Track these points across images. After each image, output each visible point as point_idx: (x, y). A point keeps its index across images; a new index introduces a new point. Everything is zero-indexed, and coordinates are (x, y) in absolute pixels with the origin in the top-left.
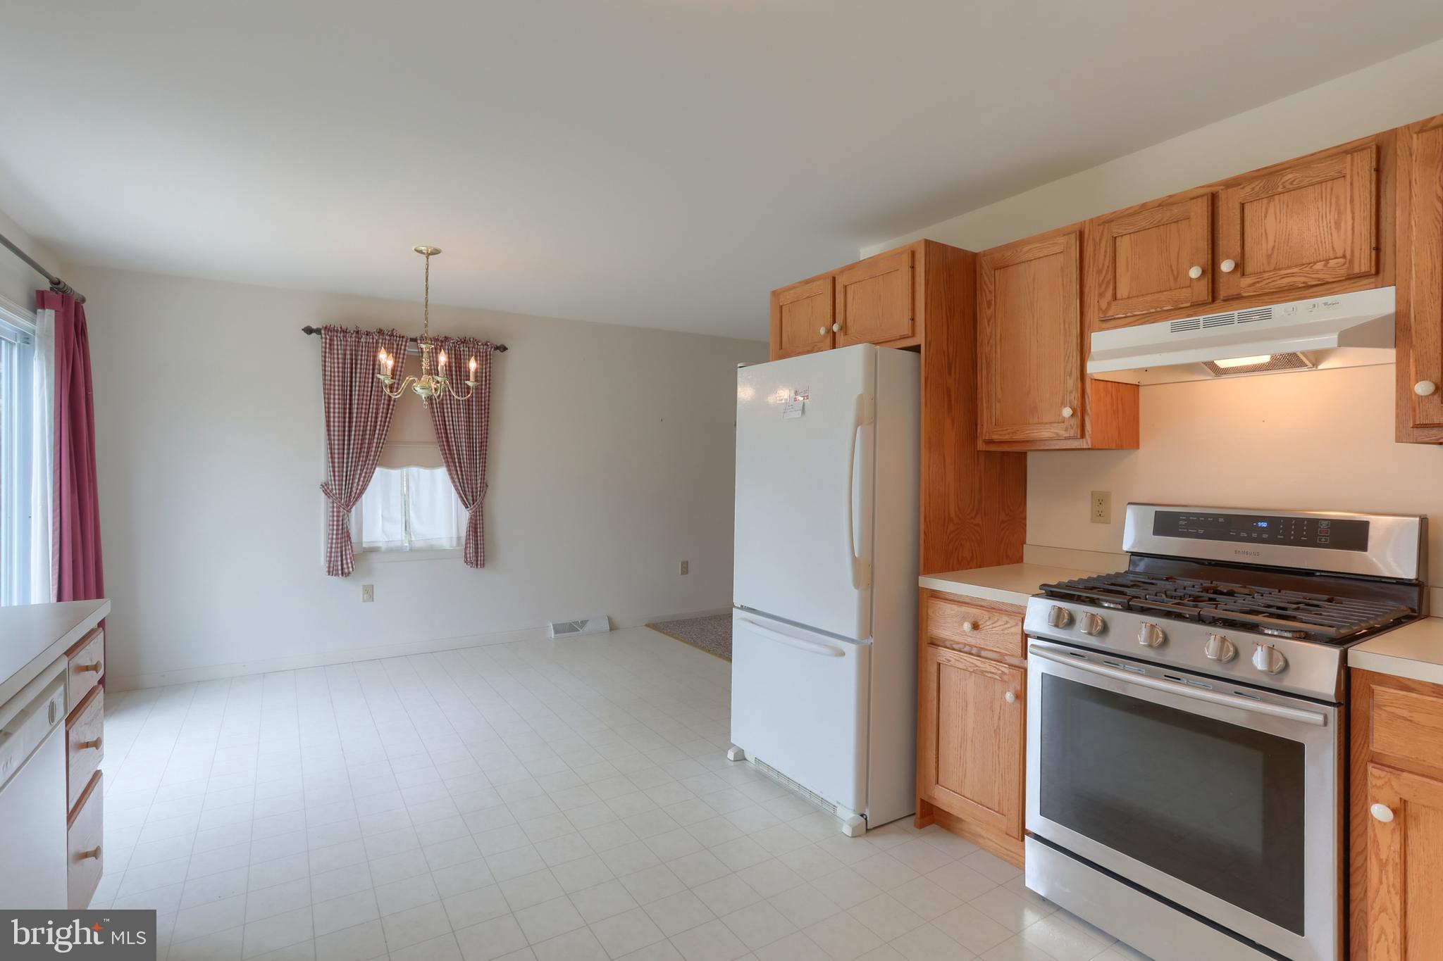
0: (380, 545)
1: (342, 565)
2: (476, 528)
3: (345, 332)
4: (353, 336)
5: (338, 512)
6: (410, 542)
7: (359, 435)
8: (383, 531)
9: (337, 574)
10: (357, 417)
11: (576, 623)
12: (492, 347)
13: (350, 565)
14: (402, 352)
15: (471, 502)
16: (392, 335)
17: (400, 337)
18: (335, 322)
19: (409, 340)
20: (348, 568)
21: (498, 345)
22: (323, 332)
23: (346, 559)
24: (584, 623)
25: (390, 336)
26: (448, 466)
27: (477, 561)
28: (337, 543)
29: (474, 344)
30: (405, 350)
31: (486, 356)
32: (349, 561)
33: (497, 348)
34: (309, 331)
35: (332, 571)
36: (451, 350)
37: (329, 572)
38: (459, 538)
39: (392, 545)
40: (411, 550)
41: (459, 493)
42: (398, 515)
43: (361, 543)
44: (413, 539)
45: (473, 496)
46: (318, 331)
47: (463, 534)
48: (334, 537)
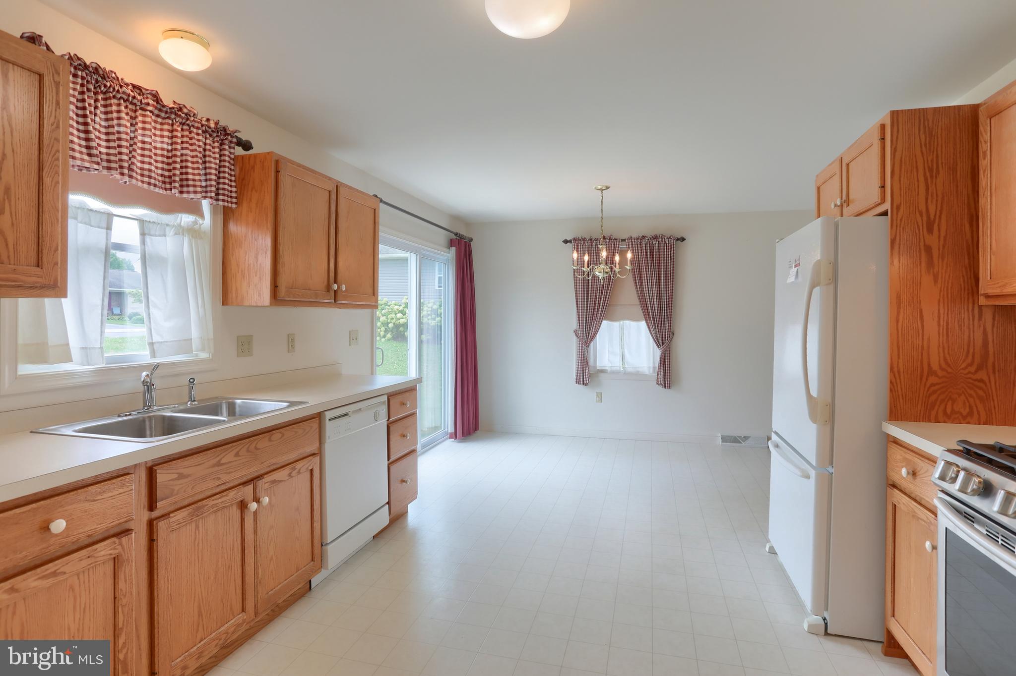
0: (607, 368)
1: (583, 378)
2: (665, 362)
3: (584, 240)
4: (589, 242)
5: (582, 347)
6: (624, 368)
7: (593, 298)
8: (609, 360)
9: (581, 384)
10: (591, 288)
11: (740, 437)
12: (674, 240)
13: (587, 379)
14: (617, 248)
15: (661, 344)
16: (610, 239)
17: (615, 239)
18: (579, 235)
19: (620, 241)
20: (586, 381)
21: (679, 237)
22: (572, 241)
23: (586, 375)
24: (746, 438)
25: (609, 239)
26: (646, 320)
27: (665, 384)
28: (581, 365)
29: (662, 239)
30: (618, 247)
31: (671, 245)
32: (587, 376)
33: (678, 239)
34: (566, 242)
35: (578, 382)
36: (647, 244)
37: (576, 382)
38: (654, 368)
39: (614, 369)
40: (625, 373)
41: (655, 340)
42: (618, 350)
43: (595, 366)
44: (626, 366)
45: (663, 340)
46: (570, 241)
47: (657, 365)
48: (580, 361)
